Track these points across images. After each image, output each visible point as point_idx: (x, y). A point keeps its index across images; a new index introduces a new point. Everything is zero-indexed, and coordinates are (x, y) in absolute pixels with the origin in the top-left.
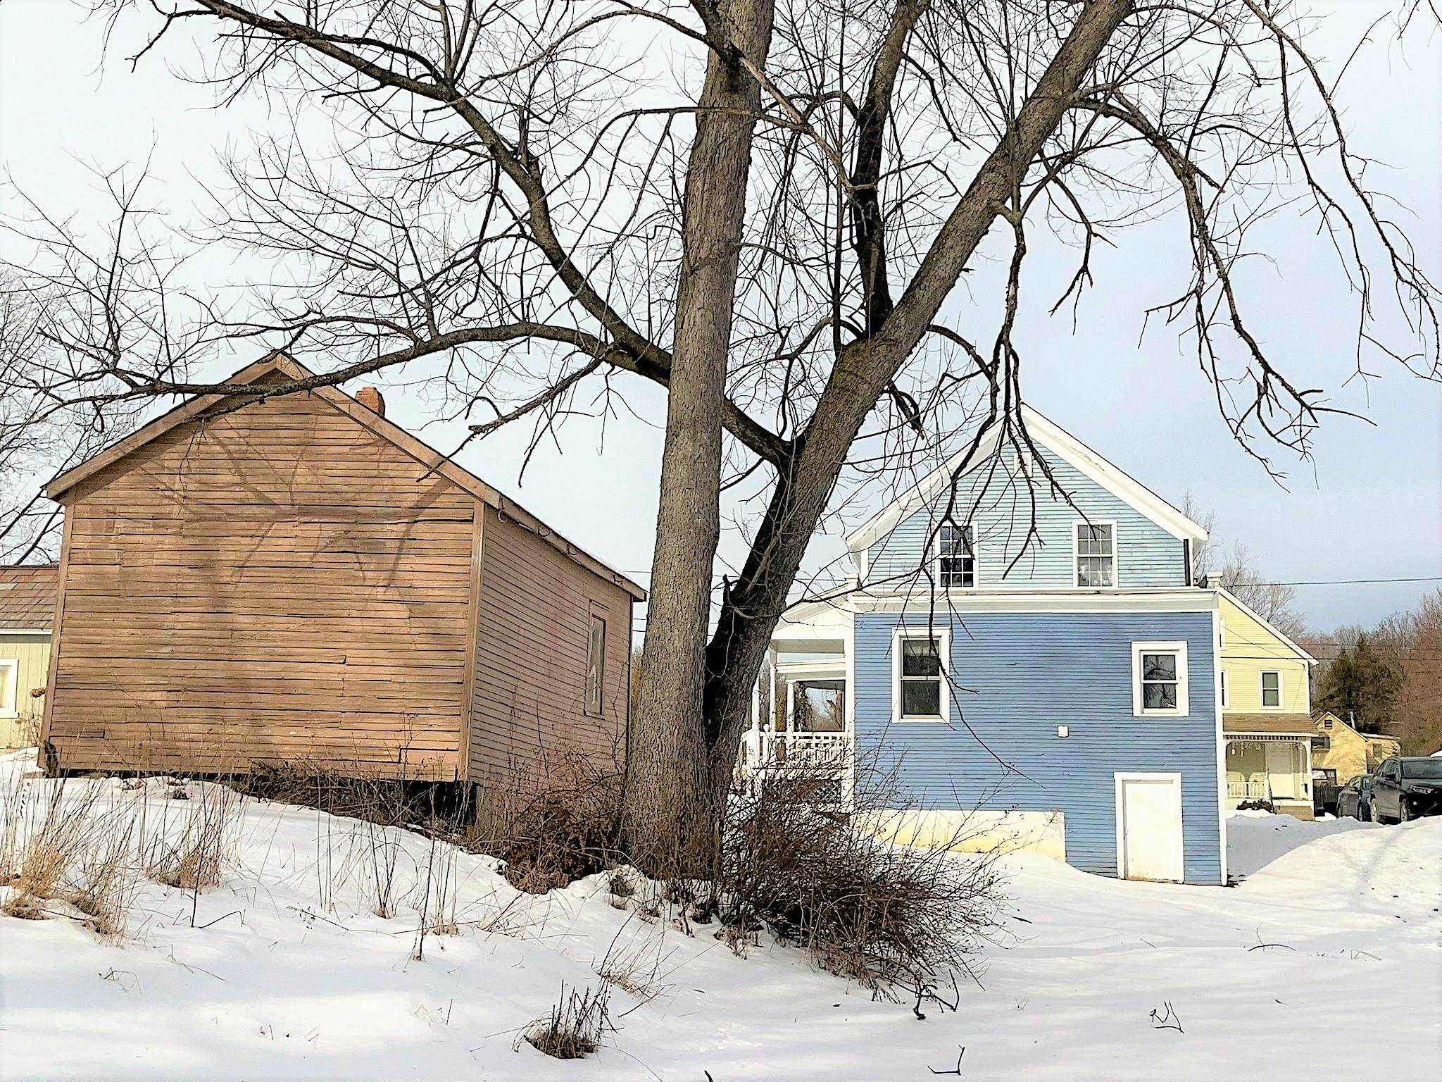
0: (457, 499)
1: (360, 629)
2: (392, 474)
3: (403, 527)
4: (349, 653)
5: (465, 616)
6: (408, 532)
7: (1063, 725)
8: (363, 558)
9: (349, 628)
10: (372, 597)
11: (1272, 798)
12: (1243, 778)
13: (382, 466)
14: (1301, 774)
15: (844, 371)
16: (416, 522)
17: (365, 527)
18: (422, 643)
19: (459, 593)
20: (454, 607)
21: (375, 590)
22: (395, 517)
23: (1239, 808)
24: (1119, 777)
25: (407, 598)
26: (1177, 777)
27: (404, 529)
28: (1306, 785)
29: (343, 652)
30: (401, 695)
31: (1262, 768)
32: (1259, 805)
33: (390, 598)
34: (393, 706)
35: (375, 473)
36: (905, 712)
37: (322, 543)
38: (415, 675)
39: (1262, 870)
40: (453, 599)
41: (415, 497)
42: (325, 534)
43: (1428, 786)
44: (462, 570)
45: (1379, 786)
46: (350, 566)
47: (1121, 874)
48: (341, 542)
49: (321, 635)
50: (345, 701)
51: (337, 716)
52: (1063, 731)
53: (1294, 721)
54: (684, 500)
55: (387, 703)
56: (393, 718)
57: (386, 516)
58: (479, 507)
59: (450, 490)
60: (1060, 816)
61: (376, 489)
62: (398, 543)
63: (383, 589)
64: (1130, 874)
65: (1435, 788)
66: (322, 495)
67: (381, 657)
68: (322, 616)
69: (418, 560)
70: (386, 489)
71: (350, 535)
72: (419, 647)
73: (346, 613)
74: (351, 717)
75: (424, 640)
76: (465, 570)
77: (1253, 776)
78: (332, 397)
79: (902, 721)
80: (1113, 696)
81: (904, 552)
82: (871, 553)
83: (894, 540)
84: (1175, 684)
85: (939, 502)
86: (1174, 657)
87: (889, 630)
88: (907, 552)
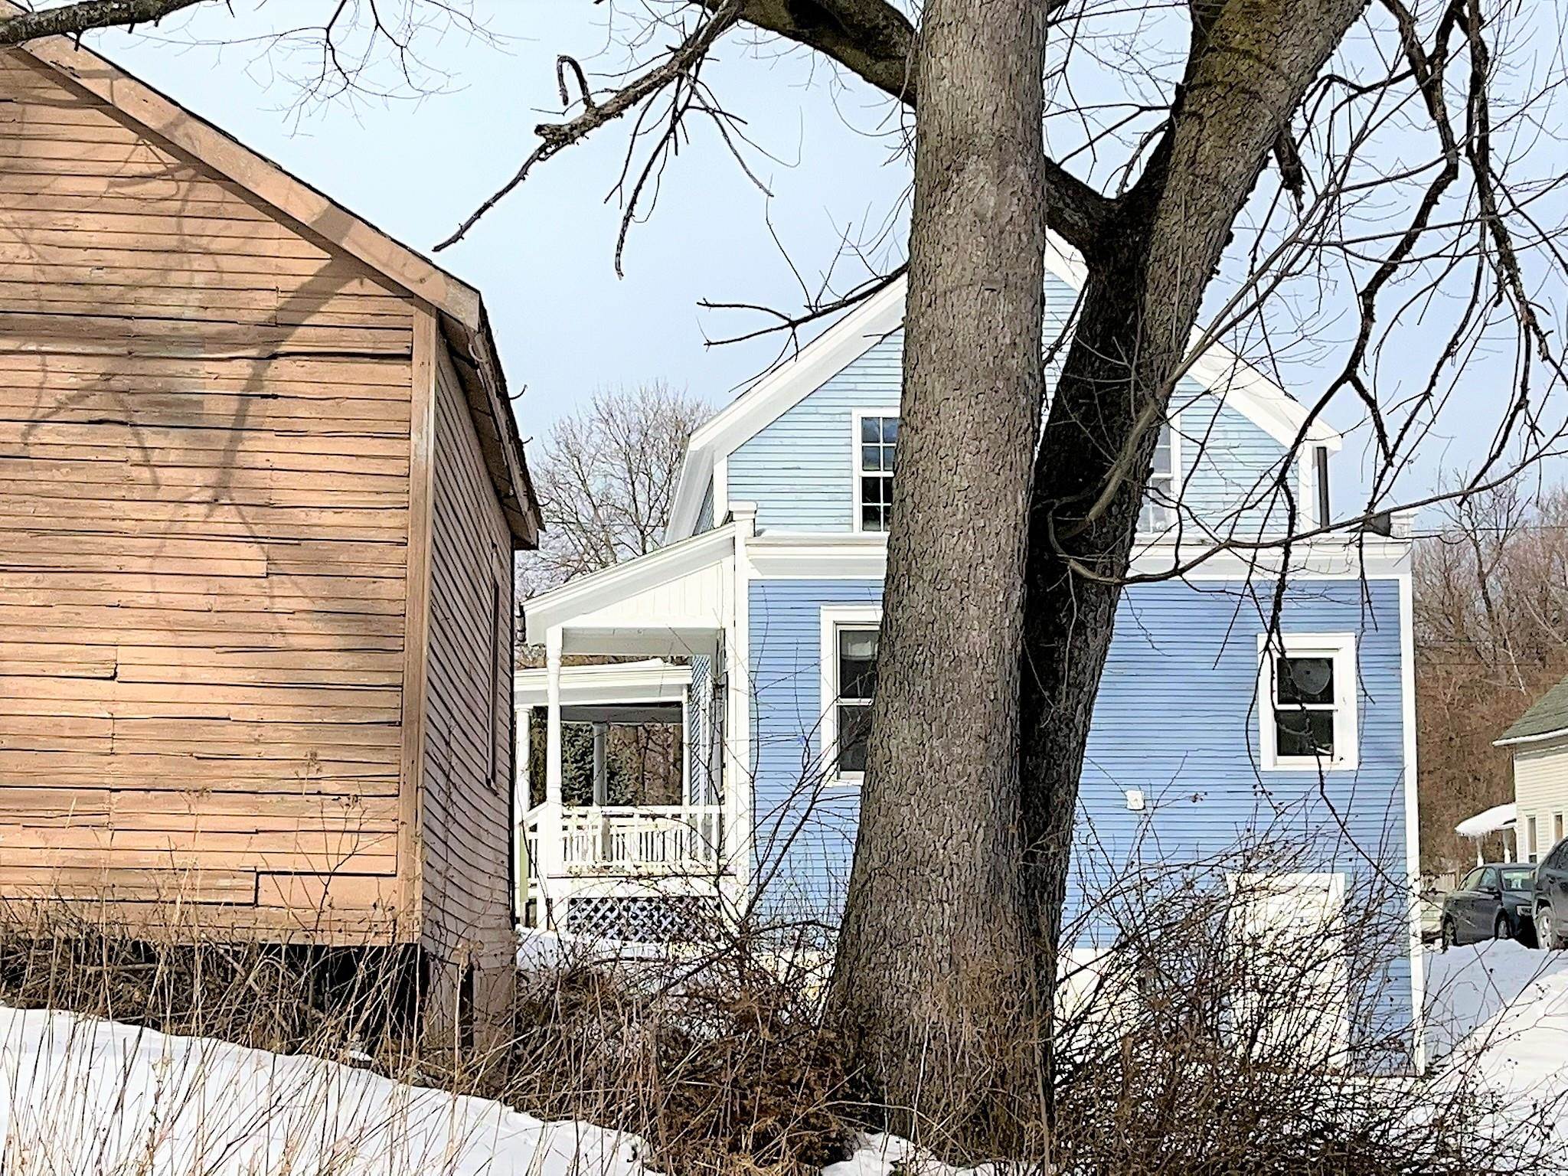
0: (373, 306)
1: (148, 600)
2: (217, 245)
3: (244, 369)
4: (123, 654)
5: (401, 572)
6: (256, 379)
7: (1136, 788)
8: (150, 438)
9: (124, 598)
10: (177, 527)
13: (189, 226)
15: (1231, 50)
16: (275, 356)
17: (152, 367)
18: (308, 633)
19: (384, 519)
20: (372, 553)
21: (181, 512)
22: (223, 343)
24: (1234, 881)
25: (259, 531)
26: (1337, 881)
27: (249, 371)
29: (109, 653)
30: (252, 750)
33: (220, 529)
34: (239, 775)
35: (172, 242)
36: (841, 766)
37: (48, 401)
38: (283, 706)
40: (372, 534)
41: (273, 301)
42: (57, 380)
44: (389, 468)
46: (120, 455)
48: (91, 402)
49: (56, 614)
50: (120, 765)
51: (102, 799)
52: (1135, 799)
54: (981, 315)
55: (219, 769)
56: (234, 804)
57: (203, 341)
58: (425, 326)
59: (353, 286)
61: (176, 278)
62: (233, 405)
63: (203, 509)
66: (44, 289)
67: (202, 664)
68: (55, 570)
69: (282, 444)
70: (199, 280)
71: (115, 383)
72: (296, 642)
73: (112, 563)
74: (135, 802)
75: (306, 626)
76: (399, 467)
78: (67, 62)
80: (1225, 734)
81: (795, 465)
82: (732, 465)
83: (777, 441)
84: (1331, 712)
85: (861, 371)
86: (1330, 661)
87: (815, 612)
88: (801, 465)
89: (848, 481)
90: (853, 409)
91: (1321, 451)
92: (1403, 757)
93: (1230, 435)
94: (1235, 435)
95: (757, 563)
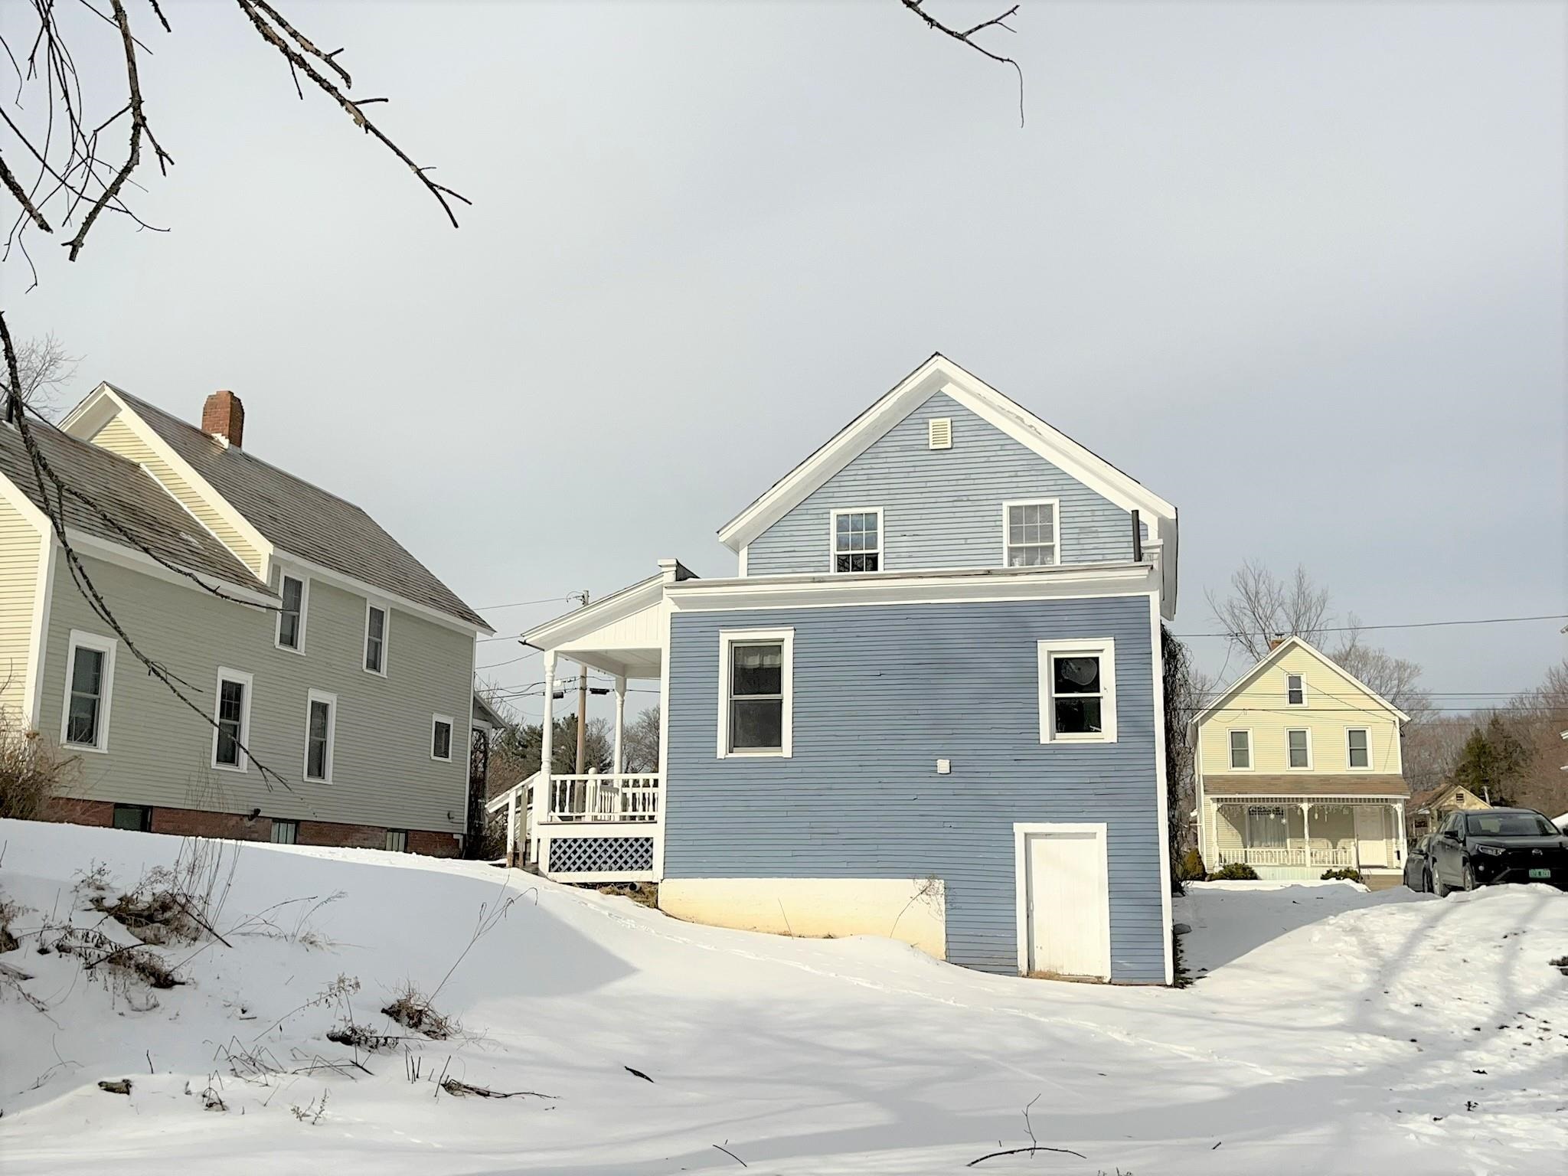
7: (944, 756)
11: (1360, 867)
12: (1330, 845)
14: (1394, 840)
23: (1324, 878)
24: (1020, 829)
26: (1101, 829)
28: (1398, 852)
31: (1351, 834)
32: (1347, 874)
36: (734, 743)
39: (1234, 962)
43: (1499, 846)
45: (1440, 846)
47: (1023, 966)
52: (943, 766)
53: (1384, 783)
60: (939, 884)
64: (1039, 966)
65: (1509, 849)
77: (1341, 843)
79: (730, 755)
80: (1012, 716)
81: (792, 549)
82: (751, 551)
83: (780, 534)
84: (1099, 698)
85: (837, 484)
86: (1096, 660)
87: (715, 634)
88: (796, 549)
89: (826, 558)
90: (831, 510)
91: (1135, 513)
92: (1154, 732)
93: (1097, 513)
94: (1100, 513)
95: (677, 601)
